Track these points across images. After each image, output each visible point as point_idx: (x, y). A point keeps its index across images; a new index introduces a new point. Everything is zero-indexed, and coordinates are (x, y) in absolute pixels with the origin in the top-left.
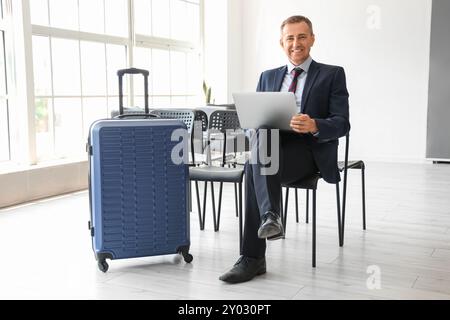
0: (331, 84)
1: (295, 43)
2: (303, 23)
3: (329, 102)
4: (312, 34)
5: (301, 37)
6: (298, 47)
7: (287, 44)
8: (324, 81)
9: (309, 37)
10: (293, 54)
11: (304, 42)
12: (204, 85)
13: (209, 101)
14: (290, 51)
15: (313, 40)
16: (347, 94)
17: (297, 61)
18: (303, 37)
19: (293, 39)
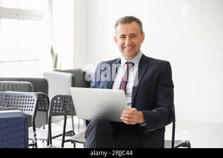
0: (158, 77)
1: (127, 42)
2: (134, 24)
3: (156, 94)
4: (142, 33)
5: (132, 36)
6: (129, 45)
7: (120, 41)
8: (152, 75)
9: (139, 35)
10: (126, 50)
11: (135, 40)
12: (52, 50)
13: (55, 66)
14: (123, 47)
15: (143, 38)
16: (172, 86)
17: (129, 57)
18: (134, 36)
19: (125, 38)
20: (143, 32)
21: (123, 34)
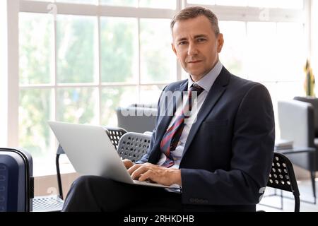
18: (202, 40)
19: (187, 43)
20: (220, 32)
21: (183, 37)
